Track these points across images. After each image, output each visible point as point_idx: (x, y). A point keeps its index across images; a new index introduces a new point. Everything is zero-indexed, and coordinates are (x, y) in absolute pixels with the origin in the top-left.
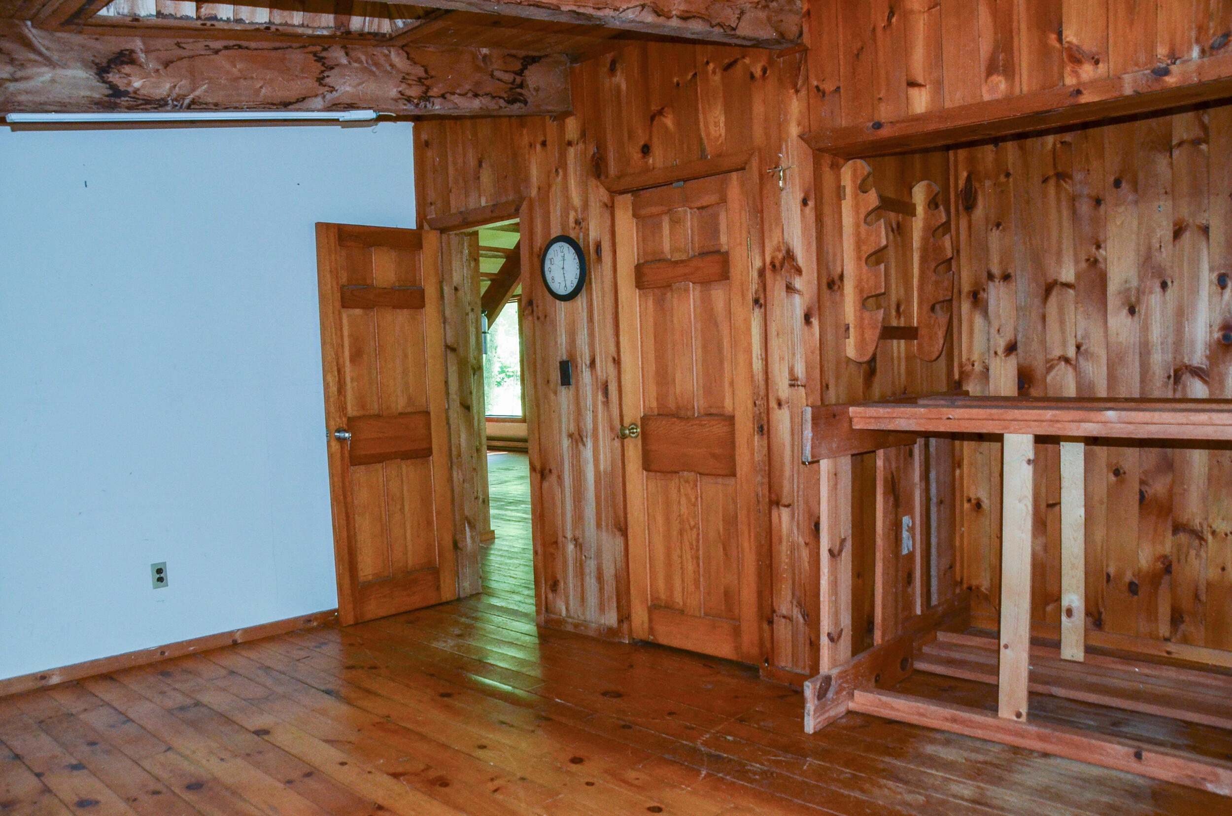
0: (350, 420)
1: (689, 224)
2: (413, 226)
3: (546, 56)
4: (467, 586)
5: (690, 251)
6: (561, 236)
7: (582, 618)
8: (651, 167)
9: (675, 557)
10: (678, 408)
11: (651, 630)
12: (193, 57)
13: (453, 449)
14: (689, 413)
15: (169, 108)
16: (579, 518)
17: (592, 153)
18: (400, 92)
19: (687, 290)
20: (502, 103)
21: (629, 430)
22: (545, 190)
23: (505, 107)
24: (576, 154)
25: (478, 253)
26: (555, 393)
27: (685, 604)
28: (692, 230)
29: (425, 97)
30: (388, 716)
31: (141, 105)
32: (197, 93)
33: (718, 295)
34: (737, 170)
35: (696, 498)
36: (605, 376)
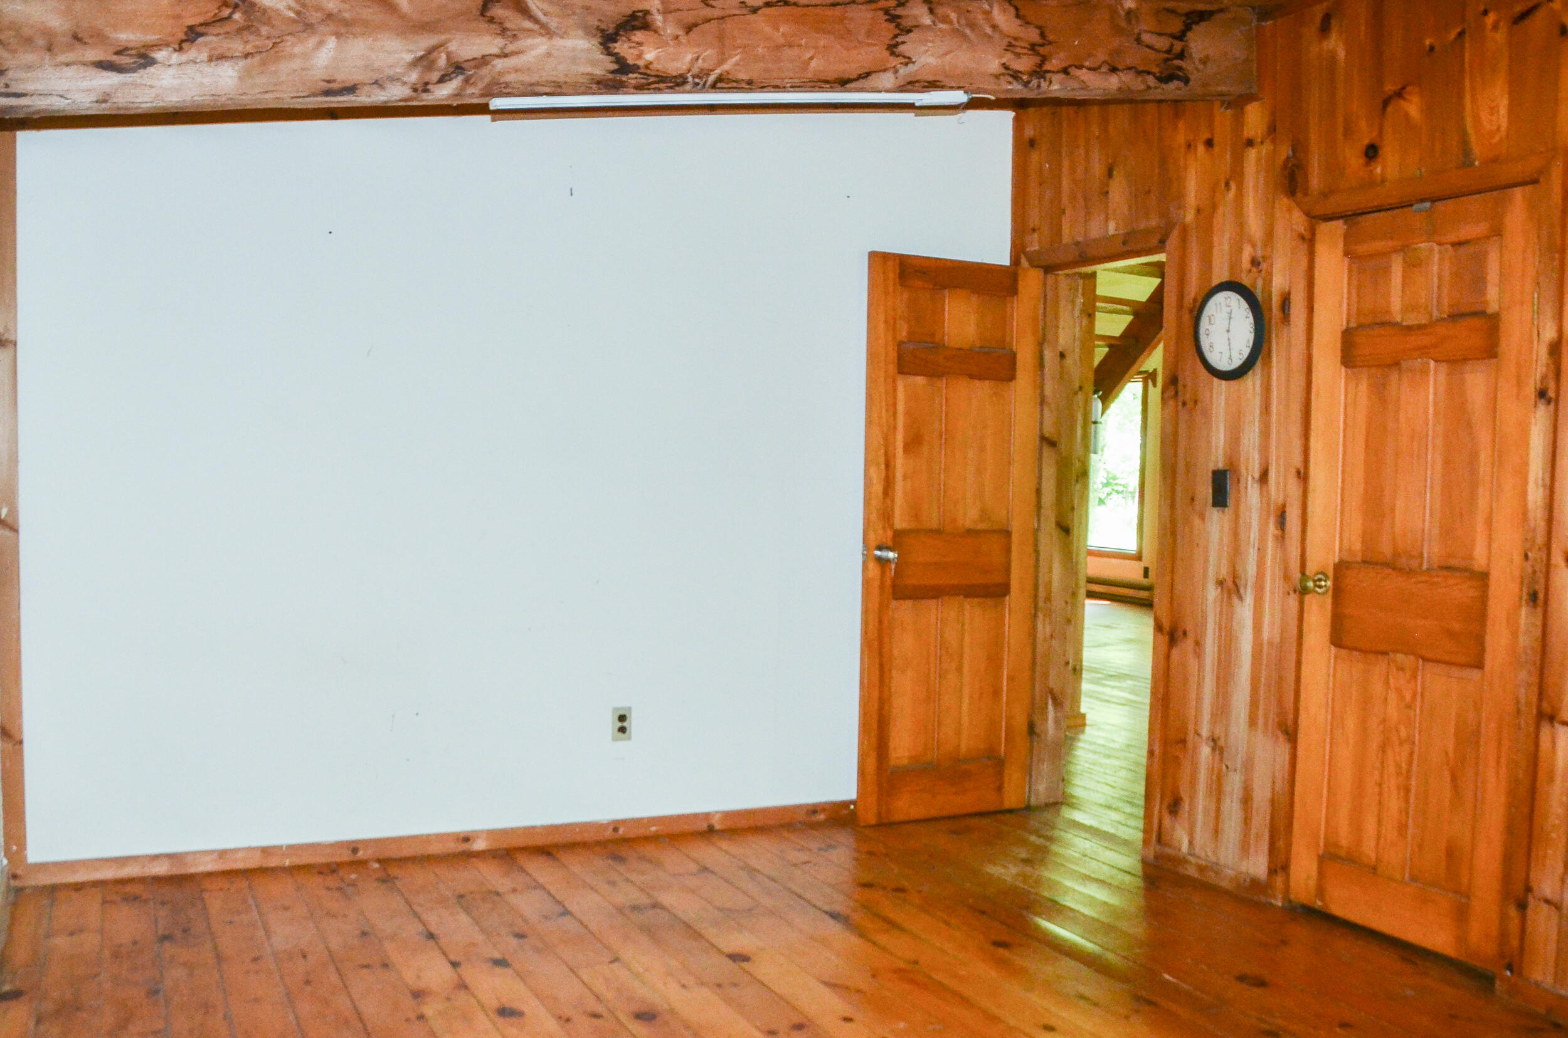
0: (898, 535)
1: (1435, 268)
2: (1006, 262)
3: (1221, 10)
4: (1041, 790)
5: (1435, 311)
6: (1226, 282)
7: (1214, 859)
8: (1379, 179)
9: (1371, 788)
10: (1396, 555)
11: (1321, 891)
12: (723, 18)
13: (1041, 589)
14: (1414, 564)
15: (688, 87)
16: (1222, 709)
17: (1283, 157)
18: (1004, 64)
19: (1425, 372)
20: (1151, 81)
21: (1314, 581)
22: (1207, 214)
23: (1156, 88)
24: (1259, 160)
25: (1094, 306)
26: (1202, 517)
27: (1378, 860)
28: (1440, 278)
29: (1039, 72)
30: (916, 962)
31: (655, 83)
32: (726, 67)
33: (1476, 381)
34: (1523, 184)
35: (1414, 696)
36: (1281, 496)
